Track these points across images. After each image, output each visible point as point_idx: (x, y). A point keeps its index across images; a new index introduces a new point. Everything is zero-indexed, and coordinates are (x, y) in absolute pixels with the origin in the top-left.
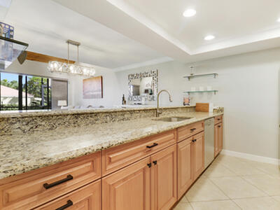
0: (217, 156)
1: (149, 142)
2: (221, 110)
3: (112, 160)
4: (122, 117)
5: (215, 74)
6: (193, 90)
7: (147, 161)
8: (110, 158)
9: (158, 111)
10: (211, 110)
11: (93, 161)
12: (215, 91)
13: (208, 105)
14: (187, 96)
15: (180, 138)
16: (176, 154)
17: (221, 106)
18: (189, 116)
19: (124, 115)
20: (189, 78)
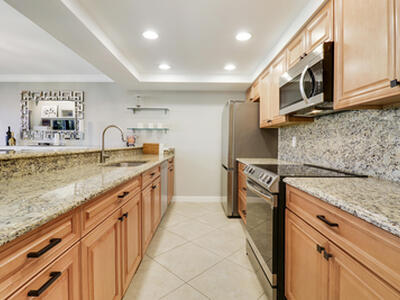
0: (170, 205)
1: (119, 192)
2: (172, 151)
3: (90, 216)
4: (52, 165)
5: (166, 110)
6: (140, 126)
7: (117, 215)
8: (88, 214)
9: (104, 155)
10: (161, 151)
11: (71, 220)
12: (166, 130)
13: (158, 145)
14: (130, 134)
15: (144, 185)
16: (140, 204)
17: (173, 147)
18: (143, 160)
19: (56, 162)
20: (134, 110)
